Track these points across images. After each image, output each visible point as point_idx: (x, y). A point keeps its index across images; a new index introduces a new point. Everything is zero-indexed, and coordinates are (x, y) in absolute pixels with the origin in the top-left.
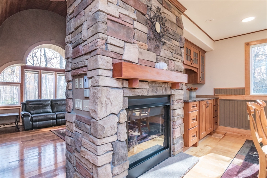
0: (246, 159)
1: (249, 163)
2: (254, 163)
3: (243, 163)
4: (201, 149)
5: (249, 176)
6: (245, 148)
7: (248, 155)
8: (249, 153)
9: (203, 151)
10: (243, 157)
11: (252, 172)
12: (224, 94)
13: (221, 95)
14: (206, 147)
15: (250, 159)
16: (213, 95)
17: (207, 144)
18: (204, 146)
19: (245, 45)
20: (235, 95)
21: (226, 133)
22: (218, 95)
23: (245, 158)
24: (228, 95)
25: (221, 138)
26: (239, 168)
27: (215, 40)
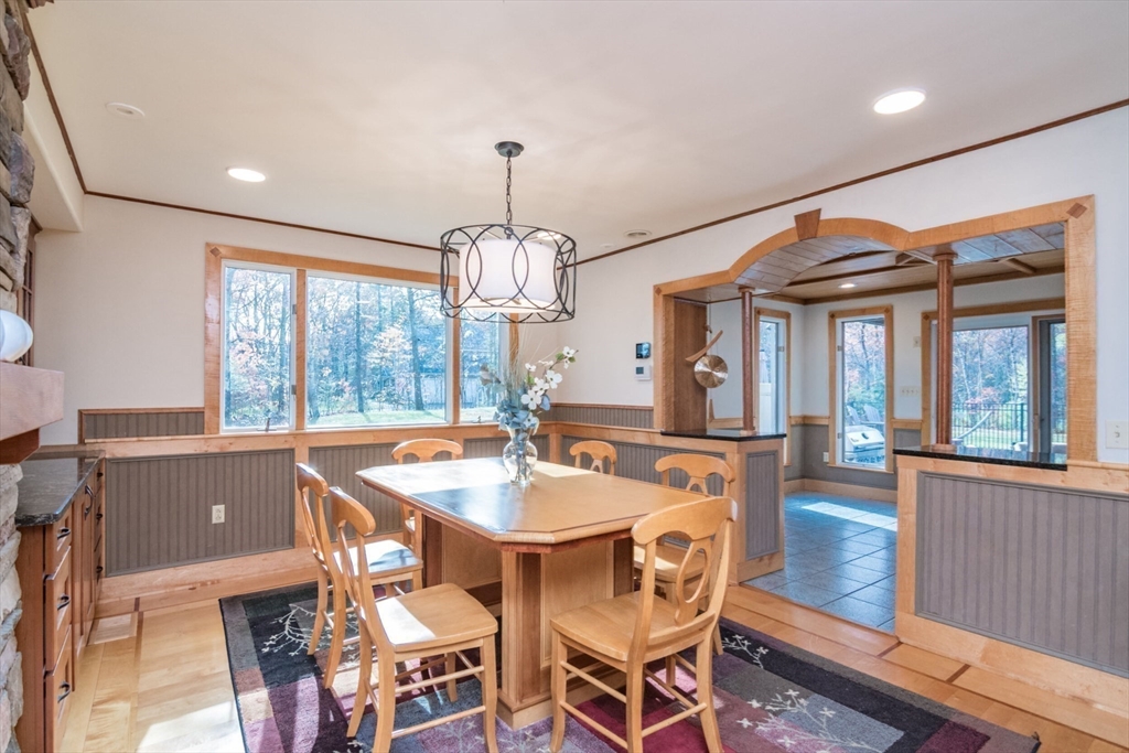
0: (269, 678)
1: (287, 687)
2: (296, 680)
3: (272, 696)
4: (90, 738)
5: (315, 736)
6: (238, 635)
7: (264, 659)
8: (260, 651)
9: (105, 741)
10: (256, 675)
11: (311, 713)
12: (127, 436)
13: (116, 440)
14: (107, 711)
15: (276, 669)
16: (76, 442)
17: (102, 694)
18: (93, 711)
19: (206, 253)
20: (170, 437)
21: (137, 600)
22: (99, 440)
23: (264, 675)
24: (146, 439)
25: (135, 634)
26: (274, 726)
27: (88, 189)
